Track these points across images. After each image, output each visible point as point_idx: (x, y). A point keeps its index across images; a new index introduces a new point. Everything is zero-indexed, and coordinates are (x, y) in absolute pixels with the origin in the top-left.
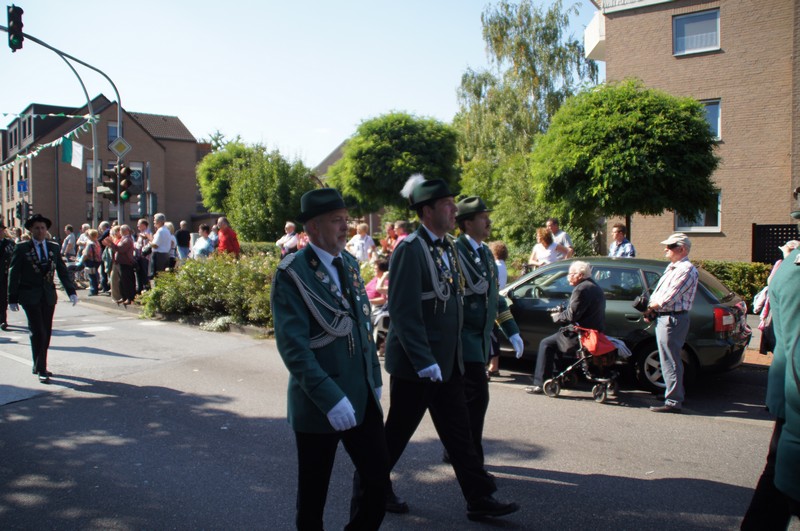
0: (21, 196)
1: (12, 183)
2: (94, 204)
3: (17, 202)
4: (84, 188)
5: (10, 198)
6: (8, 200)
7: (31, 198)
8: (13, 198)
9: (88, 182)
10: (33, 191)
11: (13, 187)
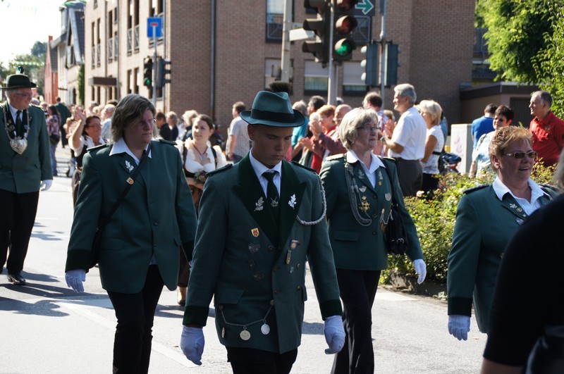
0: (151, 45)
1: (137, 22)
2: (284, 64)
3: (146, 57)
4: (264, 33)
5: (133, 50)
6: (128, 52)
7: (169, 50)
8: (138, 49)
9: (270, 21)
10: (172, 38)
11: (138, 29)
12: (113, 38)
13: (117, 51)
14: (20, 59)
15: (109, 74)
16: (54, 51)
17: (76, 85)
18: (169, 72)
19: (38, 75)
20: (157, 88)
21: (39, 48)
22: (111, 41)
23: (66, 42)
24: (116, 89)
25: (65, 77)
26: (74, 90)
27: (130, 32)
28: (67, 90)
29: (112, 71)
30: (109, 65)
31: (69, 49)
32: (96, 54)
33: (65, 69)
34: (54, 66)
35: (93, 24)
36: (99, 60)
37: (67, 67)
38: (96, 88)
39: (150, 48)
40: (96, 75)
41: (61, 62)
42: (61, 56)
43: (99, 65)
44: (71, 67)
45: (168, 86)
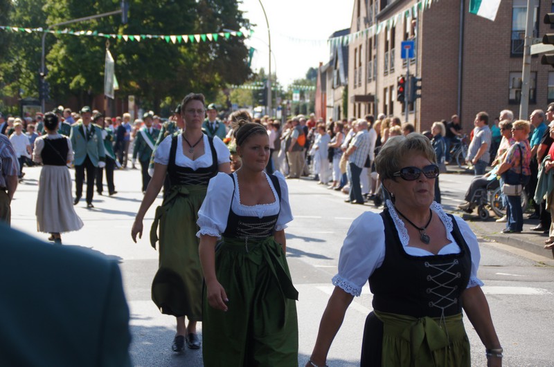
0: (405, 65)
1: (393, 46)
2: (524, 76)
3: (399, 75)
4: (509, 49)
5: (389, 70)
6: (385, 73)
7: (420, 68)
8: (393, 69)
9: (514, 38)
10: (423, 58)
11: (393, 52)
12: (372, 61)
13: (376, 72)
14: (297, 83)
15: (368, 92)
16: (323, 75)
17: (341, 103)
18: (420, 88)
19: (311, 96)
20: (409, 103)
21: (312, 73)
22: (371, 64)
23: (333, 66)
24: (374, 105)
25: (332, 96)
26: (339, 108)
27: (387, 55)
28: (333, 107)
29: (371, 89)
30: (368, 85)
31: (335, 73)
32: (358, 76)
33: (332, 90)
34: (324, 87)
35: (356, 50)
36: (360, 80)
37: (333, 88)
38: (357, 104)
39: (404, 68)
40: (357, 93)
41: (328, 84)
42: (329, 79)
43: (360, 85)
44: (337, 88)
45: (419, 101)
